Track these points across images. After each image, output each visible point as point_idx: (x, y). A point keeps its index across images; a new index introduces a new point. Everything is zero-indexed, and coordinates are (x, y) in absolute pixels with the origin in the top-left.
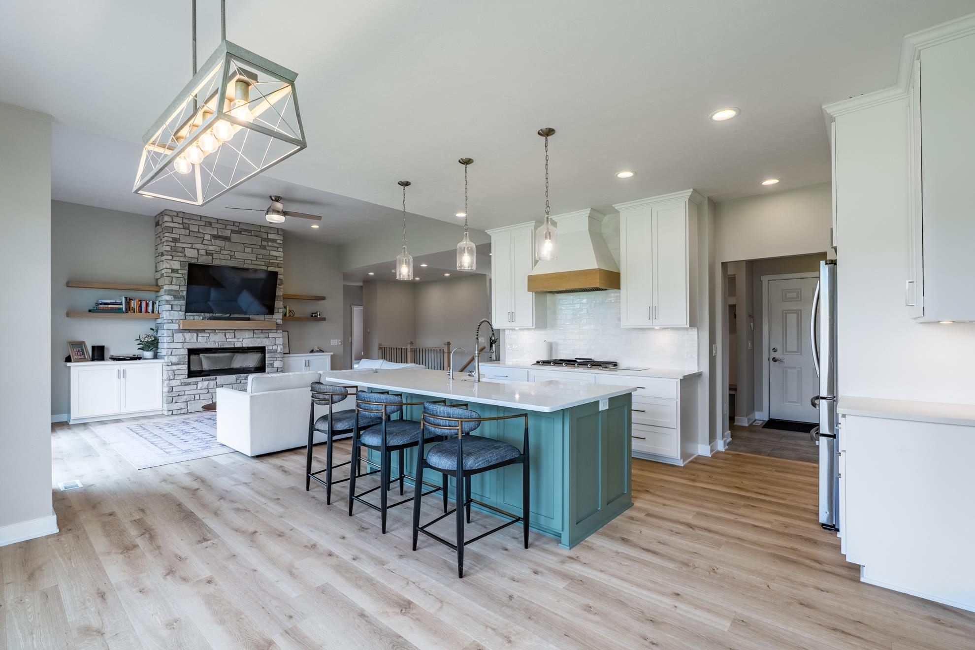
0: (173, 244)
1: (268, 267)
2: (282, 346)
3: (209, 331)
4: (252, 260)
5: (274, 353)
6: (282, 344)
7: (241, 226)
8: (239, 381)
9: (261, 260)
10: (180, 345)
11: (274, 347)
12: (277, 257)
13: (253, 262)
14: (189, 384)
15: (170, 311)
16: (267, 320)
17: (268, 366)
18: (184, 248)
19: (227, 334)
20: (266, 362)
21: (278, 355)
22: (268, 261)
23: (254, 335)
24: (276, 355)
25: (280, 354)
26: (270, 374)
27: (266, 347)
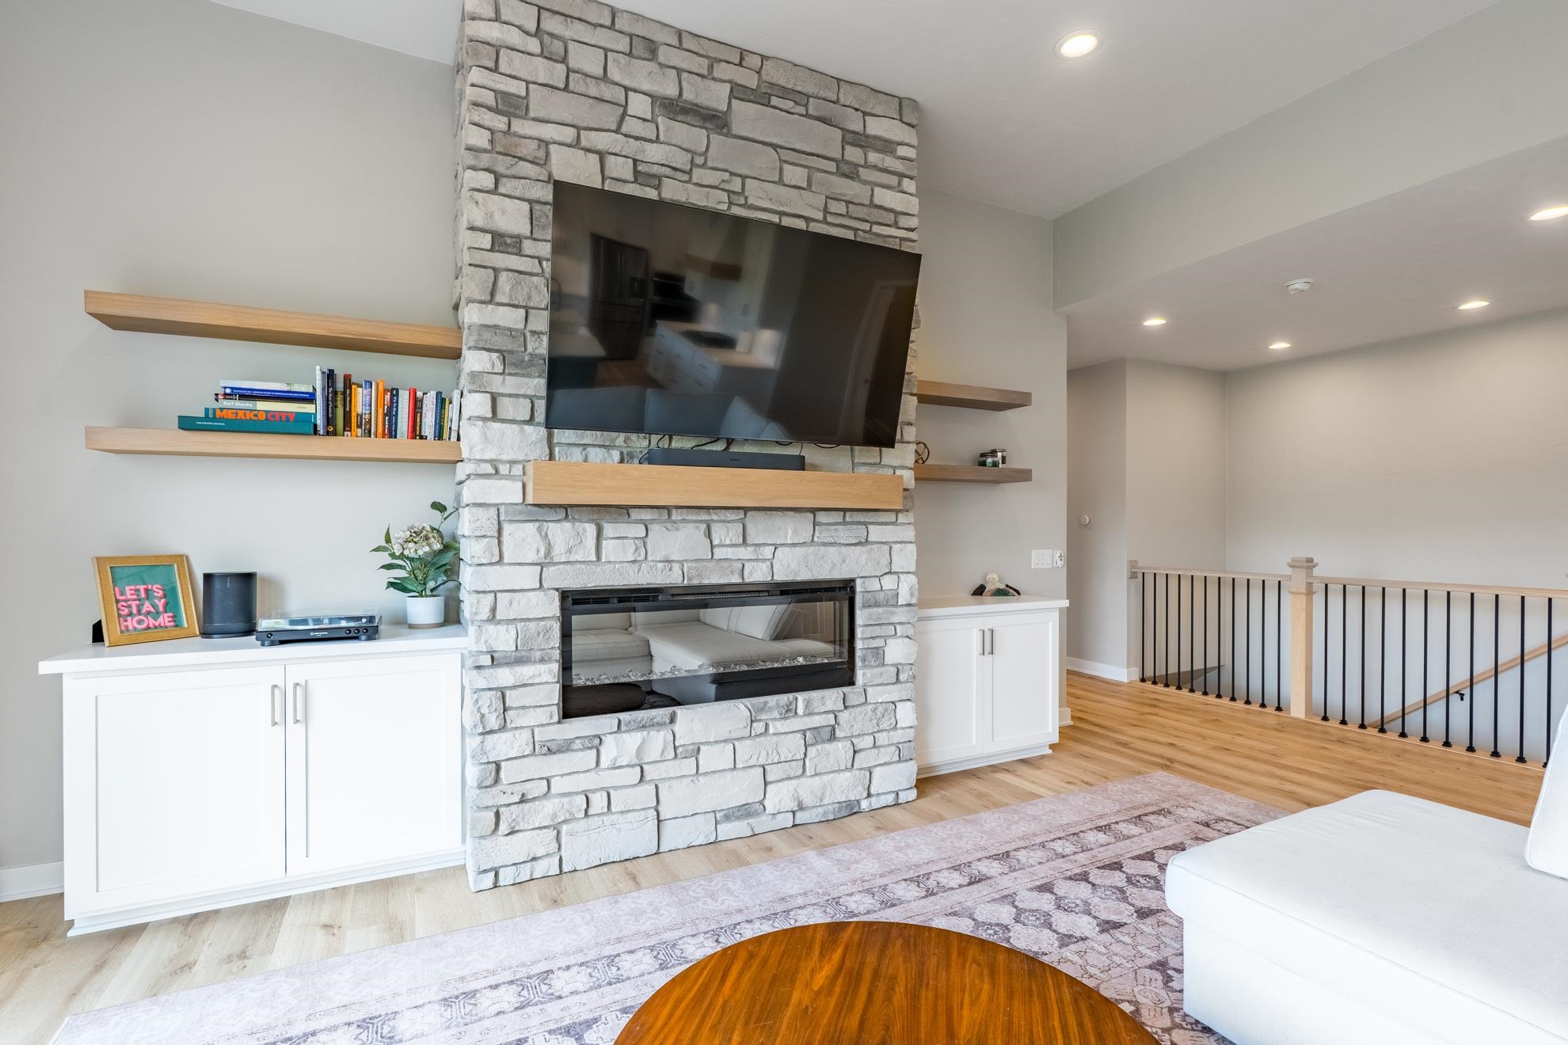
0: (500, 123)
2: (913, 579)
3: (647, 515)
4: (808, 221)
5: (887, 604)
6: (913, 569)
7: (772, 73)
8: (759, 727)
9: (840, 221)
10: (528, 577)
11: (888, 583)
12: (897, 213)
14: (565, 747)
15: (484, 419)
16: (862, 469)
17: (864, 660)
18: (545, 143)
19: (715, 528)
20: (859, 644)
21: (900, 615)
22: (866, 226)
23: (817, 534)
24: (893, 613)
25: (908, 608)
26: (869, 690)
27: (859, 582)
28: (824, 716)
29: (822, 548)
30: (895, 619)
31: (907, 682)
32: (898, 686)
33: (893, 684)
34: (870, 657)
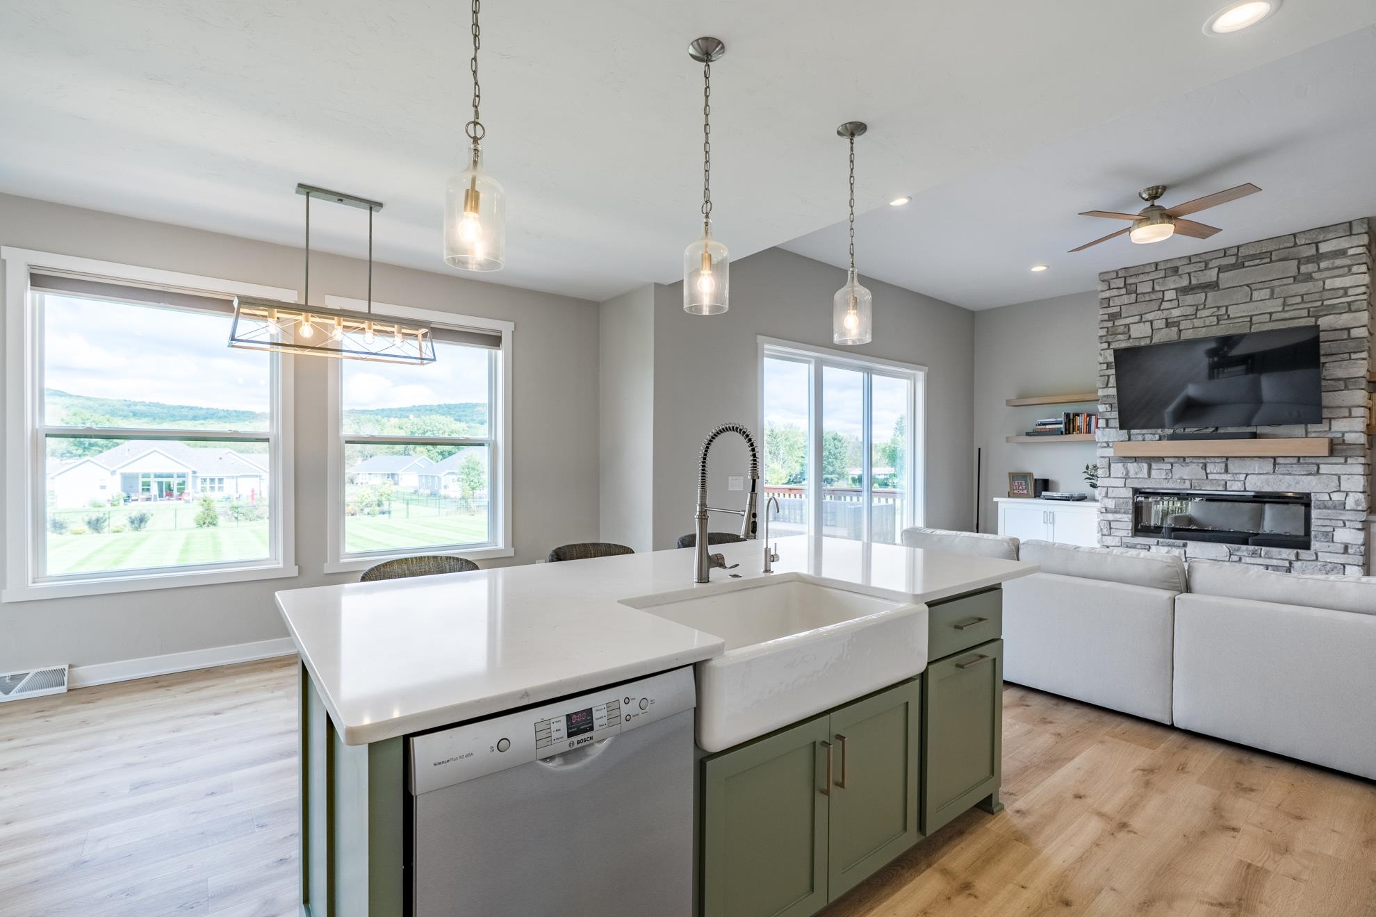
0: (1110, 324)
1: (1317, 317)
2: (1360, 496)
3: (1172, 460)
4: (1271, 314)
5: (1335, 508)
6: (1361, 490)
7: (1243, 252)
8: (1235, 558)
9: (1295, 307)
10: (1120, 483)
11: (1336, 497)
12: (1346, 289)
13: (1274, 317)
14: (1134, 547)
15: (1104, 428)
16: (1313, 435)
17: (1317, 536)
18: (1128, 326)
19: (1208, 465)
20: (1314, 528)
21: (1347, 516)
23: (1277, 469)
24: (1341, 514)
25: (1356, 512)
26: (1319, 554)
27: (1312, 494)
28: (1280, 561)
29: (1281, 476)
30: (1344, 518)
31: (1355, 554)
32: (1346, 556)
33: (1342, 554)
34: (1320, 535)
